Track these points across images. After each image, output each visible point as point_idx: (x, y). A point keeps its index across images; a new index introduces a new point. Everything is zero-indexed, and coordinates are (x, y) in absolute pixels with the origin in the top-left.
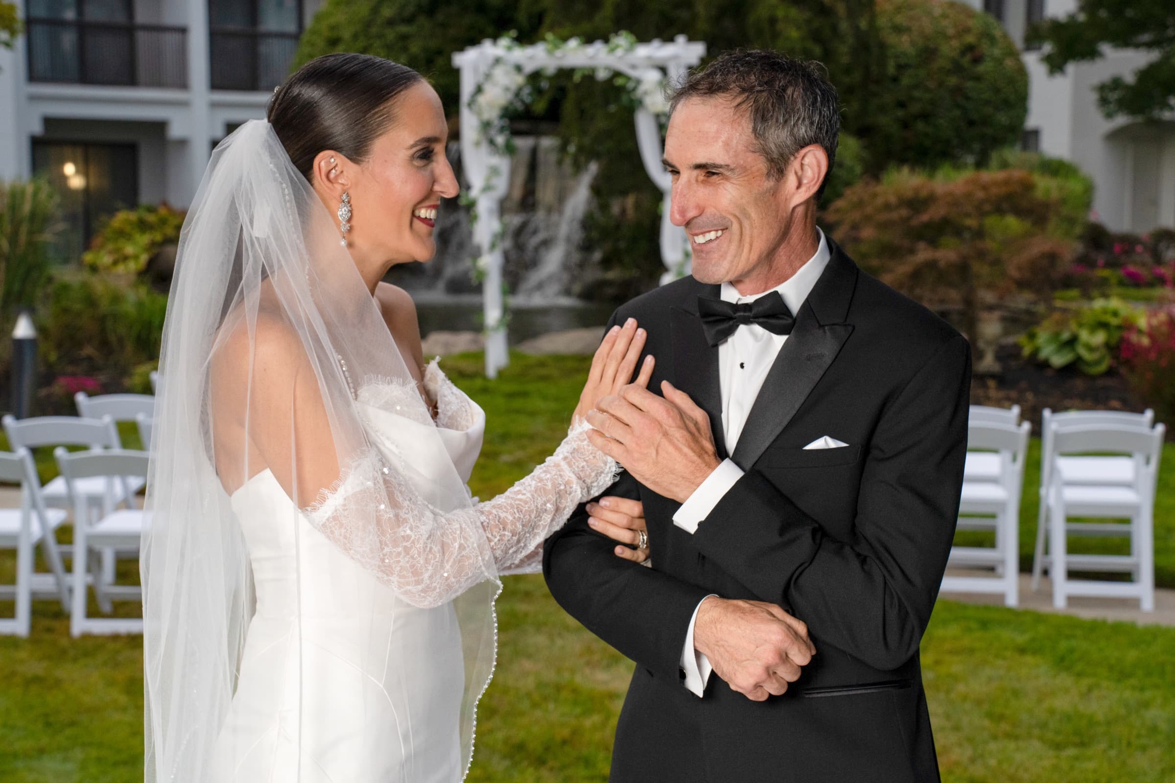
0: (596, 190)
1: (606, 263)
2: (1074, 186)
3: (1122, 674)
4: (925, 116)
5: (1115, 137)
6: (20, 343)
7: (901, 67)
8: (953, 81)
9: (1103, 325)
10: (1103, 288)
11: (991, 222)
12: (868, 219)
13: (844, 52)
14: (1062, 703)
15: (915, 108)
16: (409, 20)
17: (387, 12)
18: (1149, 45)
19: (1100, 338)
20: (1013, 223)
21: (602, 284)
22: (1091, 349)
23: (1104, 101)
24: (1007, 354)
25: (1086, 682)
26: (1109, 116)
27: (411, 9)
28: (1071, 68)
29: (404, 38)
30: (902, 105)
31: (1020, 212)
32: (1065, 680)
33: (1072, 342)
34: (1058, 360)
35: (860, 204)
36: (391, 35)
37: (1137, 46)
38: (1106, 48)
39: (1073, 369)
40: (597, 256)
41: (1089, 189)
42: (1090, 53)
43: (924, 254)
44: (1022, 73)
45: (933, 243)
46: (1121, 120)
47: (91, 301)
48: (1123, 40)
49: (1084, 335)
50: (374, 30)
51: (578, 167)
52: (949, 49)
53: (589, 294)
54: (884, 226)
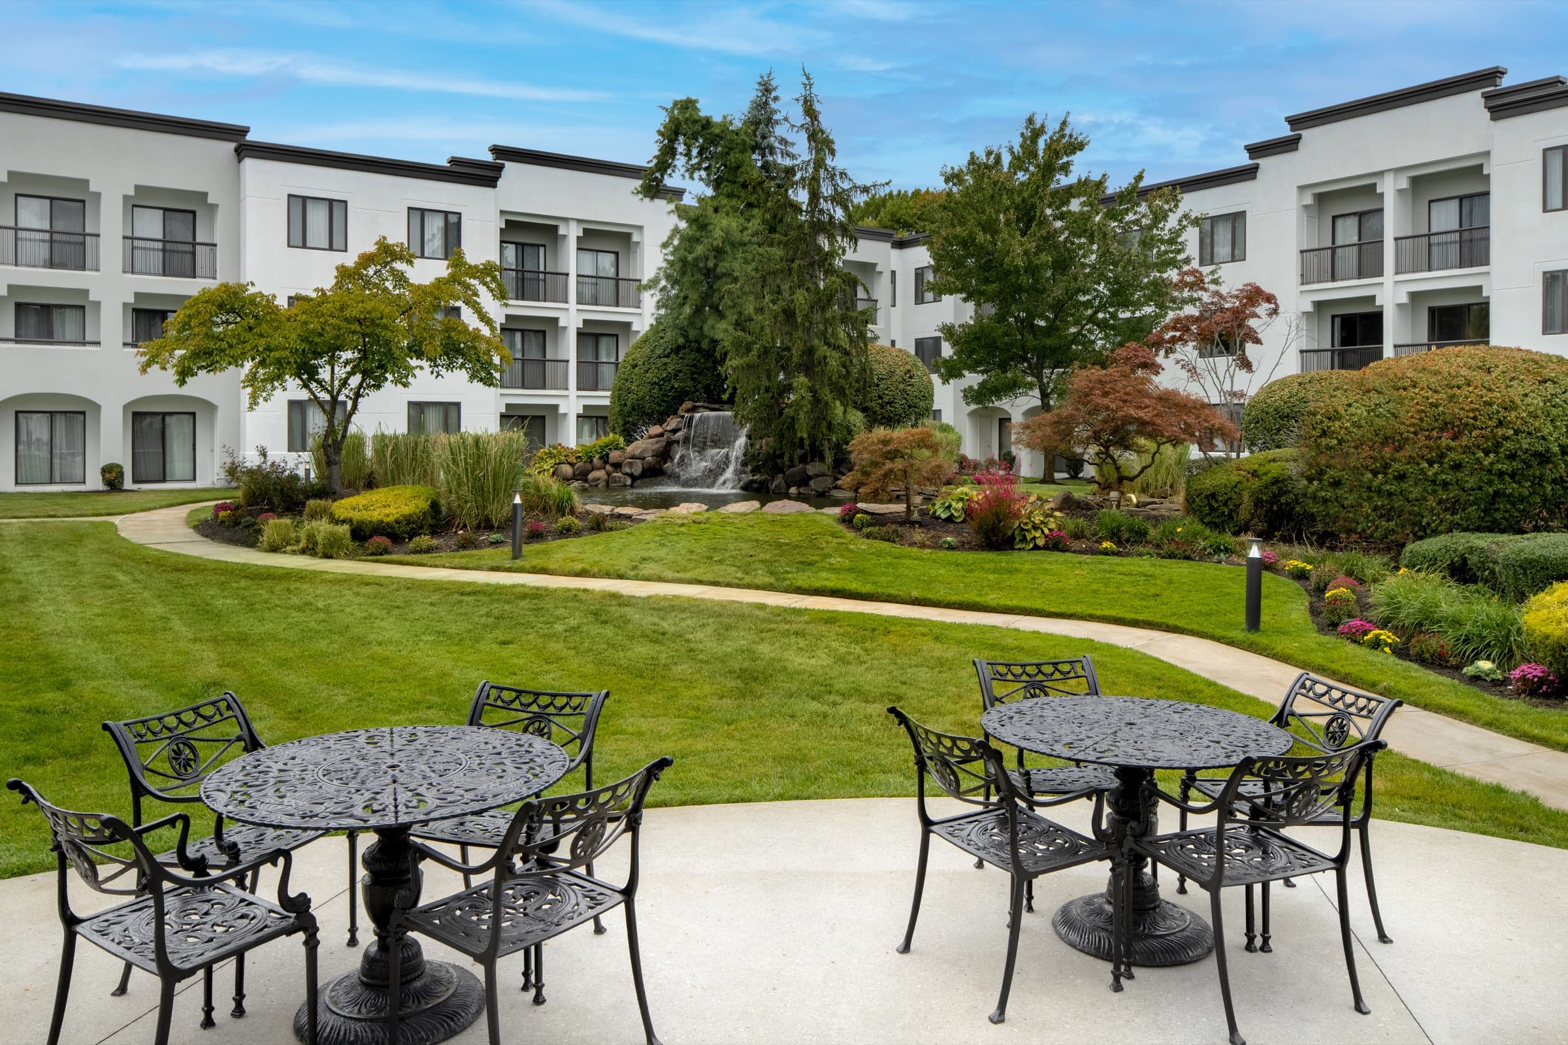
0: (749, 437)
1: (753, 472)
2: (951, 436)
3: (959, 642)
4: (890, 403)
5: (972, 414)
6: (515, 506)
7: (880, 379)
8: (902, 386)
9: (961, 499)
10: (963, 483)
11: (916, 451)
12: (865, 448)
13: (855, 371)
14: (936, 654)
15: (886, 399)
16: (667, 356)
17: (658, 352)
18: (983, 372)
19: (960, 505)
20: (926, 453)
21: (752, 482)
22: (956, 510)
23: (965, 397)
24: (923, 513)
25: (946, 646)
26: (968, 404)
27: (668, 350)
28: (951, 381)
29: (665, 364)
30: (880, 397)
31: (927, 447)
32: (939, 645)
33: (949, 507)
34: (944, 516)
35: (862, 442)
36: (659, 362)
37: (978, 372)
38: (966, 373)
39: (950, 519)
40: (749, 468)
41: (960, 438)
42: (960, 375)
43: (889, 465)
44: (930, 382)
45: (892, 459)
46: (973, 407)
47: (538, 489)
48: (972, 369)
49: (954, 504)
50: (652, 361)
51: (742, 426)
52: (900, 372)
53: (745, 488)
54: (872, 452)
